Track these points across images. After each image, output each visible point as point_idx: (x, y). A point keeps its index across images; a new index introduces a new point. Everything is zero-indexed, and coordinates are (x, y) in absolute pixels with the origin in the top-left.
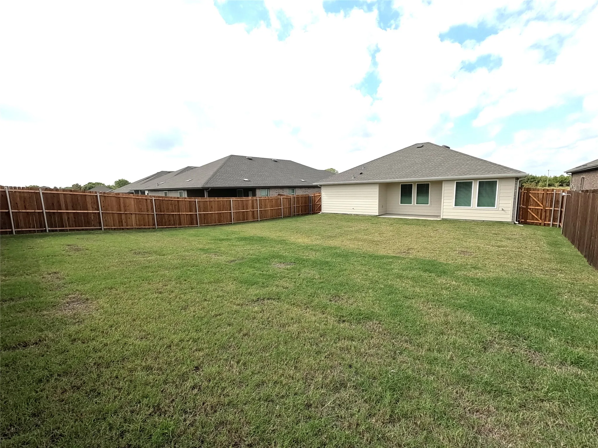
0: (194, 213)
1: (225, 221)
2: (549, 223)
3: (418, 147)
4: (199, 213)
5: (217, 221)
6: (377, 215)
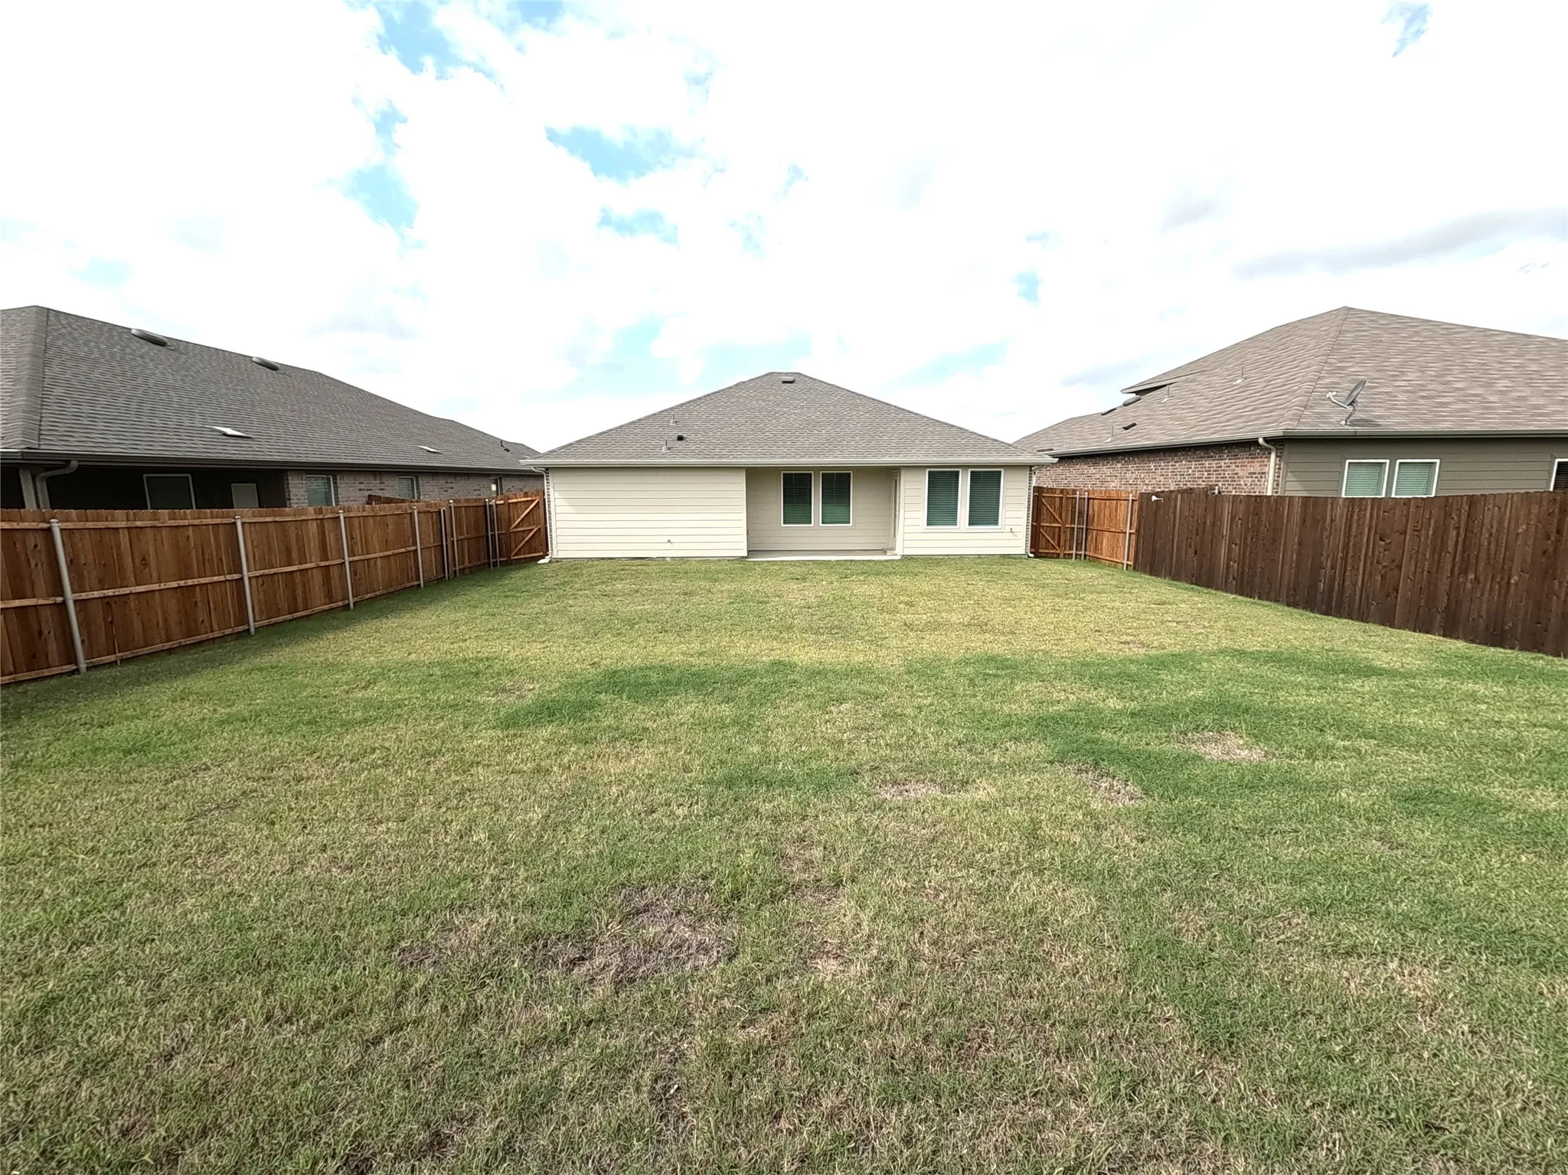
0: (41, 602)
1: (215, 626)
2: (1071, 552)
3: (784, 382)
4: (77, 596)
5: (175, 630)
6: (746, 555)
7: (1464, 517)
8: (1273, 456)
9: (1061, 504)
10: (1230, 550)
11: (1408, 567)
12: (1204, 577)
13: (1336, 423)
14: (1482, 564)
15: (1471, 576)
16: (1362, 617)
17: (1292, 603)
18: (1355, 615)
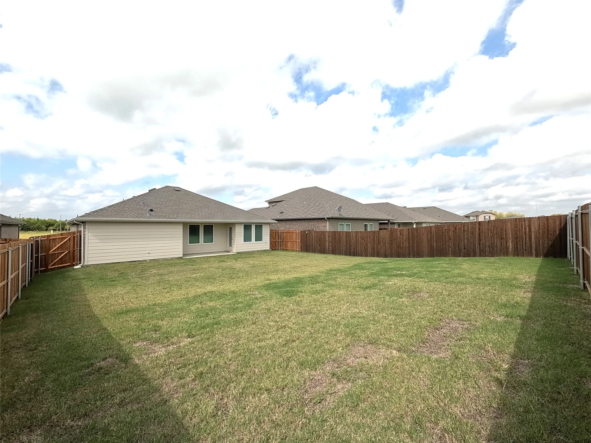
2: (279, 248)
6: (182, 256)
7: (377, 234)
8: (328, 222)
9: (275, 234)
10: (329, 244)
11: (369, 245)
12: (322, 251)
13: (337, 215)
14: (381, 243)
15: (380, 245)
16: (362, 256)
17: (346, 255)
18: (360, 255)
